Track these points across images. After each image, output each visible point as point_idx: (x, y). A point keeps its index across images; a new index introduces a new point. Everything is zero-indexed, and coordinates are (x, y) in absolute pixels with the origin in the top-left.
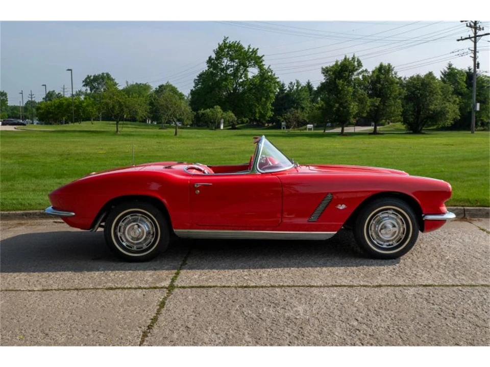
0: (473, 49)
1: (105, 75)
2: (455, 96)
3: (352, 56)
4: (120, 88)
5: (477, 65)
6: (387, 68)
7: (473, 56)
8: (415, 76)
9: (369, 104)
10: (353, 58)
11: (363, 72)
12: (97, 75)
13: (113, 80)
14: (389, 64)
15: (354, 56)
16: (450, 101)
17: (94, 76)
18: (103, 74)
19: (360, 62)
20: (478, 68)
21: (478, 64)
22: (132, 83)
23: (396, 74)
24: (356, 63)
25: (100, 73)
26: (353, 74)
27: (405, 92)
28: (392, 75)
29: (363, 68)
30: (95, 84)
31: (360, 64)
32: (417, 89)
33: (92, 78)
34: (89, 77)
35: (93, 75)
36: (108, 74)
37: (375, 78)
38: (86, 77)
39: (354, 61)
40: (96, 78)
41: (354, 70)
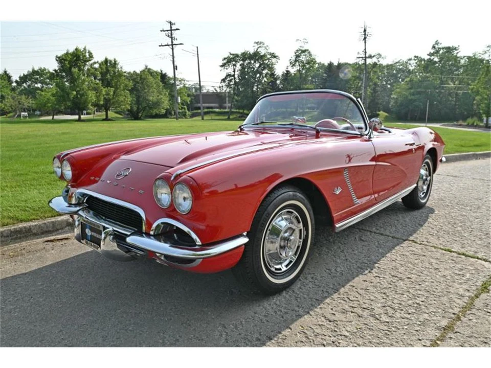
0: (172, 54)
2: (165, 90)
3: (84, 47)
5: (175, 68)
6: (113, 61)
7: (172, 60)
8: (132, 72)
9: (104, 93)
10: (85, 49)
11: (95, 63)
14: (115, 59)
15: (85, 47)
16: (161, 94)
19: (91, 54)
20: (176, 69)
21: (176, 66)
23: (121, 68)
24: (87, 55)
26: (85, 64)
27: (131, 84)
28: (118, 68)
29: (95, 60)
31: (91, 56)
32: (138, 82)
37: (105, 70)
39: (85, 52)
41: (86, 61)
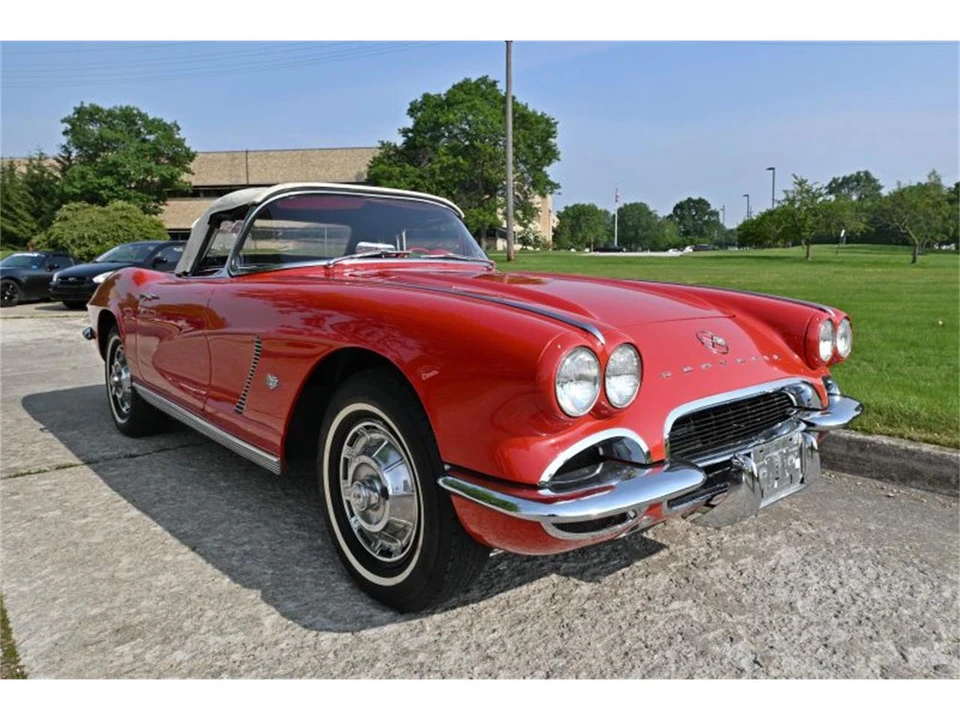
1: (862, 174)
4: (884, 192)
12: (848, 175)
13: (875, 181)
17: (844, 178)
18: (859, 173)
22: (908, 184)
25: (854, 172)
30: (845, 191)
33: (840, 181)
34: (835, 180)
35: (841, 176)
36: (867, 174)
38: (831, 180)
40: (846, 181)
